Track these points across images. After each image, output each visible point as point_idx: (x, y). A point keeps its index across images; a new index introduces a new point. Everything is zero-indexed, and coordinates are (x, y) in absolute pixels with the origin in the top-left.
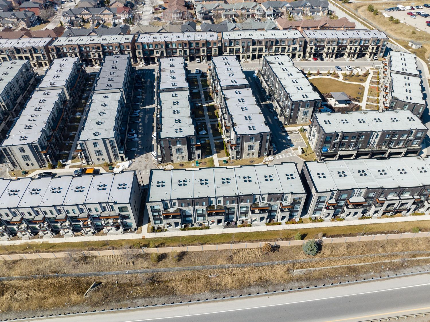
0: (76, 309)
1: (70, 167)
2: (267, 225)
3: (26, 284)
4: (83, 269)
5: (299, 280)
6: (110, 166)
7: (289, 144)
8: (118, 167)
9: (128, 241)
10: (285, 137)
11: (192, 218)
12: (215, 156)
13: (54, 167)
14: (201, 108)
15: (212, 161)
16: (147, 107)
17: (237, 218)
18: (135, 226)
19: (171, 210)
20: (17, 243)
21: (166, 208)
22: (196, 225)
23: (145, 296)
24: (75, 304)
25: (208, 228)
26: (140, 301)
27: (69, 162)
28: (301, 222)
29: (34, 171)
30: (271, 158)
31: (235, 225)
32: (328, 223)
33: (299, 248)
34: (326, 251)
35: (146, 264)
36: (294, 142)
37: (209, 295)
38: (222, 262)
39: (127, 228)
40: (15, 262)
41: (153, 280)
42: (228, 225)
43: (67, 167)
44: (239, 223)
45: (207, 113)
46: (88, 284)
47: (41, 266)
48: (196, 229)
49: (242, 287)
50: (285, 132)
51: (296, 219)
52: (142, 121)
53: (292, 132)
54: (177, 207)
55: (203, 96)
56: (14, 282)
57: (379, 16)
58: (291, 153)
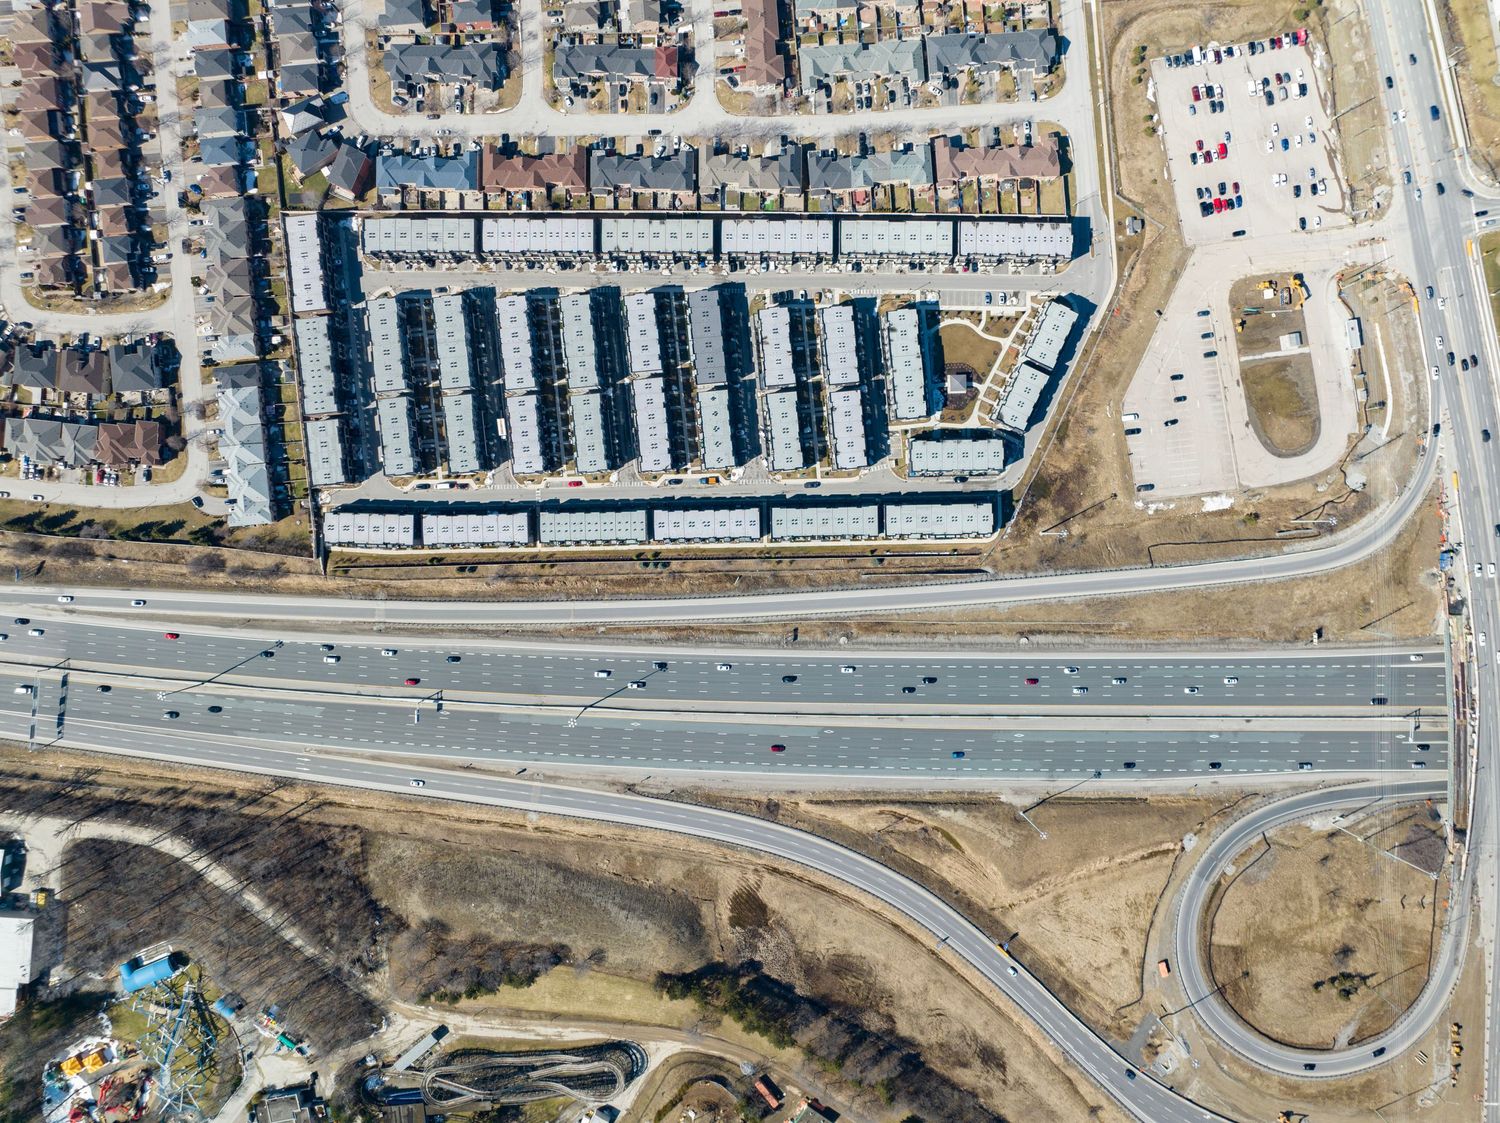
0: (732, 593)
1: (692, 472)
4: (729, 567)
5: (863, 582)
6: (727, 473)
7: (887, 451)
8: (734, 474)
9: (754, 550)
10: (884, 441)
12: (817, 465)
13: (677, 472)
15: (815, 471)
16: (747, 378)
24: (730, 591)
26: (769, 590)
27: (689, 465)
28: (875, 539)
29: (661, 475)
30: (866, 471)
34: (886, 563)
36: (892, 450)
37: (809, 588)
41: (775, 578)
43: (689, 471)
45: (812, 397)
46: (735, 578)
47: (702, 565)
49: (829, 584)
50: (887, 432)
53: (893, 433)
55: (809, 360)
57: (1141, 86)
58: (886, 464)
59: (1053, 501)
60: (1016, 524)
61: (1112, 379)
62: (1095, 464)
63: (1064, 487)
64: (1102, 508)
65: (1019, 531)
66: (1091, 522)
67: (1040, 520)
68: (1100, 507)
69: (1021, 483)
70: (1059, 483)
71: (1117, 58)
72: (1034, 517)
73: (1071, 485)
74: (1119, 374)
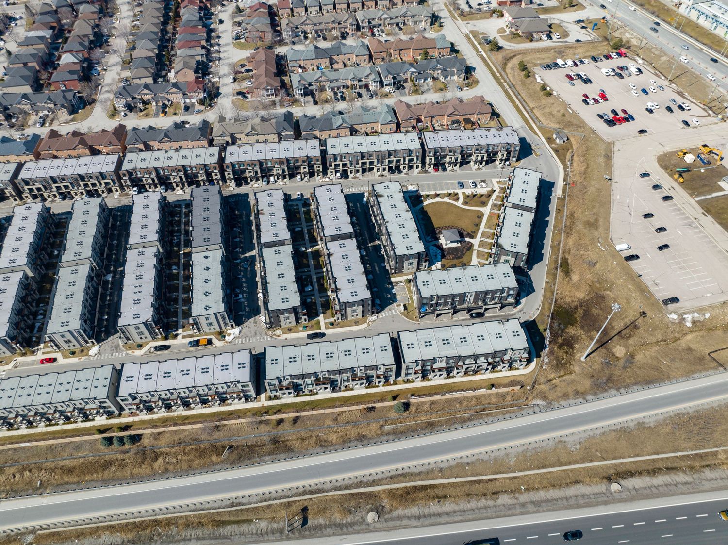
0: (218, 467)
1: (183, 337)
2: (367, 388)
3: (173, 450)
4: (217, 435)
5: (388, 434)
6: (221, 335)
7: (393, 299)
8: (229, 335)
9: (249, 410)
10: (389, 291)
11: (303, 387)
12: (321, 317)
13: (166, 338)
14: (305, 254)
15: (318, 323)
17: (341, 384)
18: (254, 396)
19: (285, 384)
20: (155, 417)
21: (280, 382)
22: (307, 392)
23: (270, 453)
24: (216, 464)
25: (317, 393)
26: (267, 458)
27: (180, 331)
28: (395, 383)
29: (147, 343)
30: (374, 317)
31: (340, 390)
32: (419, 384)
33: (391, 407)
34: (413, 409)
35: (268, 428)
36: (398, 297)
37: (319, 450)
38: (329, 422)
39: (247, 398)
40: (159, 434)
41: (275, 441)
42: (334, 391)
43: (179, 337)
44: (343, 388)
45: (312, 262)
46: (223, 447)
47: (182, 436)
48: (306, 395)
49: (344, 442)
50: (391, 283)
51: (391, 381)
52: (245, 276)
53: (397, 283)
54: (290, 380)
55: (307, 237)
56: (163, 450)
57: (530, 79)
58: (394, 311)
59: (582, 327)
60: (551, 353)
61: (592, 225)
62: (610, 290)
63: (587, 314)
64: (636, 327)
65: (557, 358)
66: (631, 341)
67: (577, 346)
68: (633, 326)
69: (542, 314)
70: (580, 311)
71: (508, 70)
72: (569, 344)
73: (594, 311)
74: (597, 220)
